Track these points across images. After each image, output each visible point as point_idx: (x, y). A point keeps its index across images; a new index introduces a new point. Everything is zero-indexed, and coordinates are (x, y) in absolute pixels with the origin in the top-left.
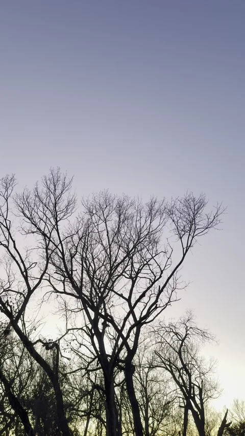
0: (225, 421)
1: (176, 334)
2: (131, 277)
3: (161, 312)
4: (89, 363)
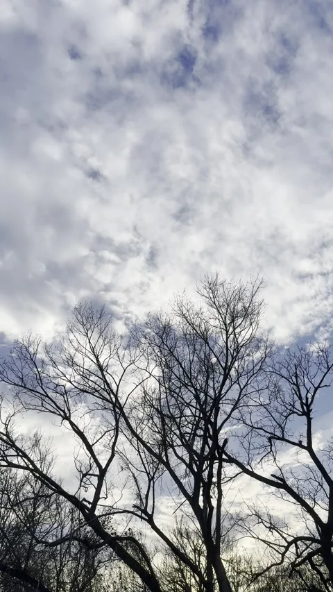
2: (303, 413)
4: (283, 555)
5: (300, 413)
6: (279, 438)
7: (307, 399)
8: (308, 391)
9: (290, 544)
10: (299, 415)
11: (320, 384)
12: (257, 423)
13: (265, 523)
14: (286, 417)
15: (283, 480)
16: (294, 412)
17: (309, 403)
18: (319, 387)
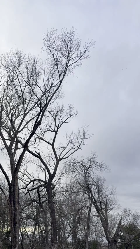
0: (120, 223)
1: (84, 166)
2: (54, 131)
3: (74, 152)
4: (27, 185)
9: (31, 181)
10: (52, 131)
15: (39, 154)
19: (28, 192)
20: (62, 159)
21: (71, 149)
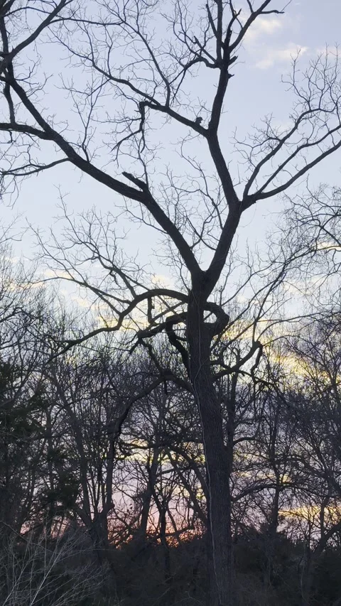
5: (213, 63)
6: (157, 107)
7: (229, 33)
8: (235, 17)
9: (138, 299)
10: (208, 65)
11: (263, 6)
12: (121, 70)
13: (104, 261)
14: (186, 67)
15: (144, 186)
16: (200, 59)
17: (231, 43)
18: (260, 12)
19: (140, 342)
20: (260, 195)
21: (299, 149)
